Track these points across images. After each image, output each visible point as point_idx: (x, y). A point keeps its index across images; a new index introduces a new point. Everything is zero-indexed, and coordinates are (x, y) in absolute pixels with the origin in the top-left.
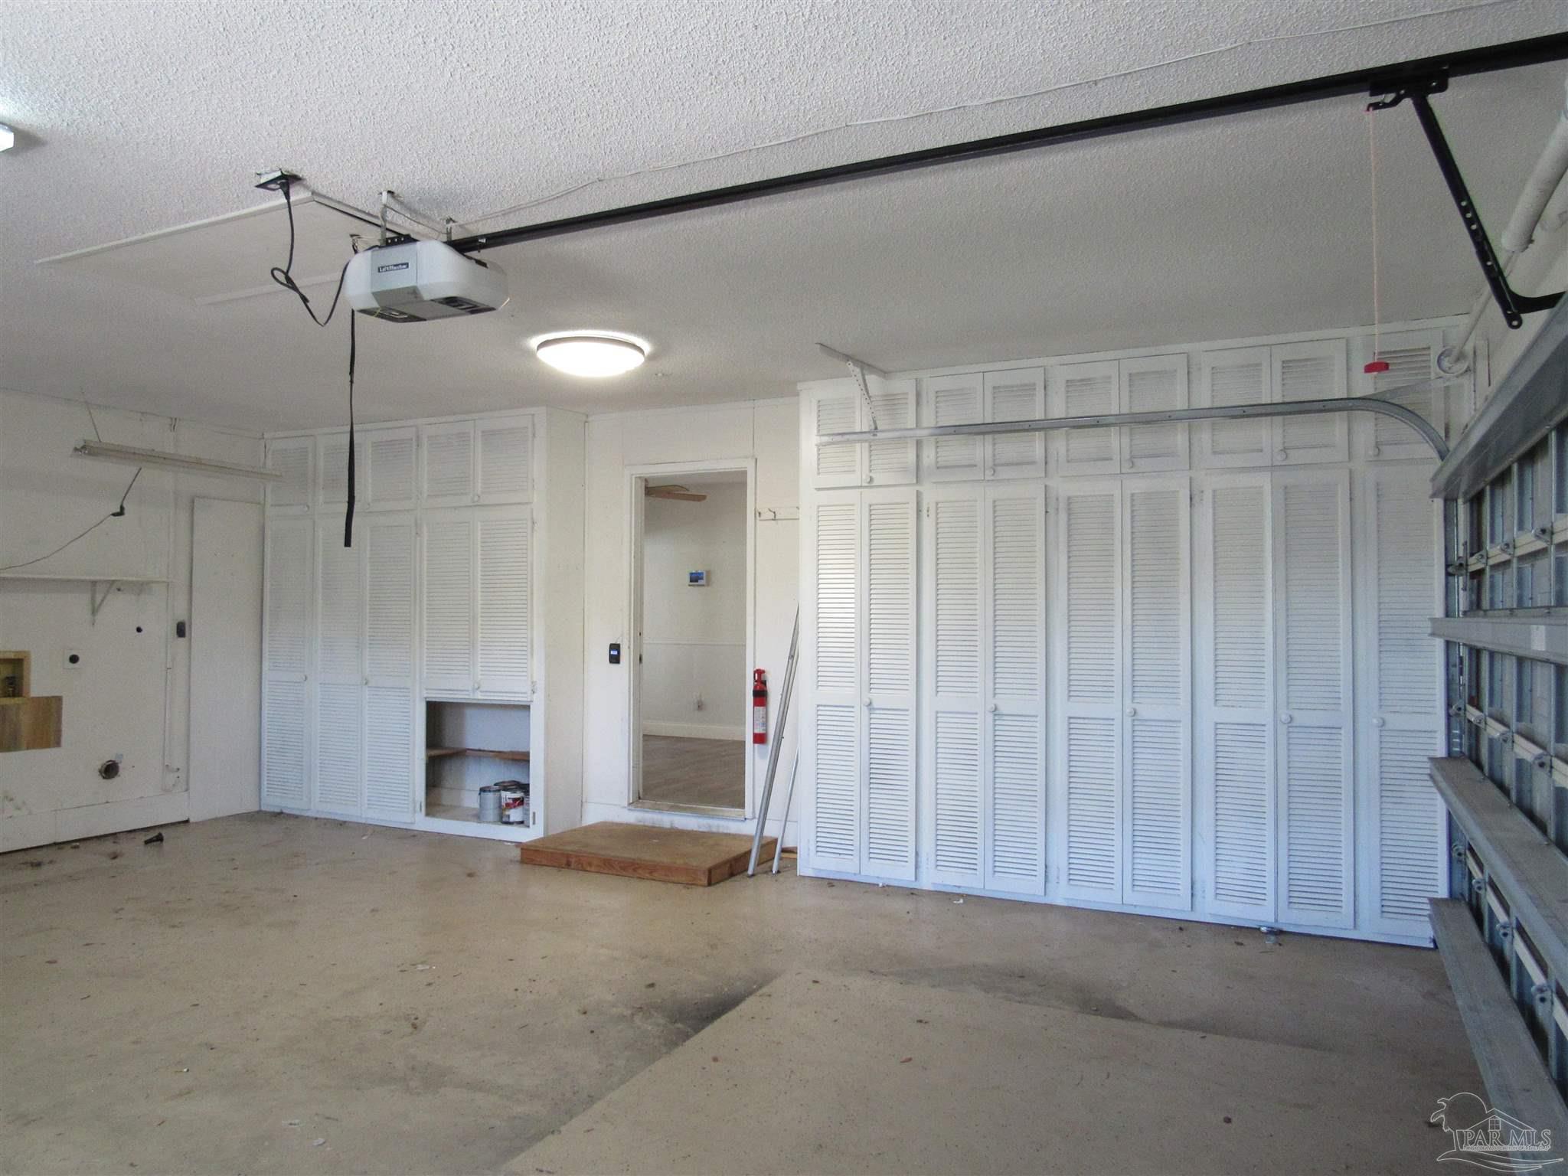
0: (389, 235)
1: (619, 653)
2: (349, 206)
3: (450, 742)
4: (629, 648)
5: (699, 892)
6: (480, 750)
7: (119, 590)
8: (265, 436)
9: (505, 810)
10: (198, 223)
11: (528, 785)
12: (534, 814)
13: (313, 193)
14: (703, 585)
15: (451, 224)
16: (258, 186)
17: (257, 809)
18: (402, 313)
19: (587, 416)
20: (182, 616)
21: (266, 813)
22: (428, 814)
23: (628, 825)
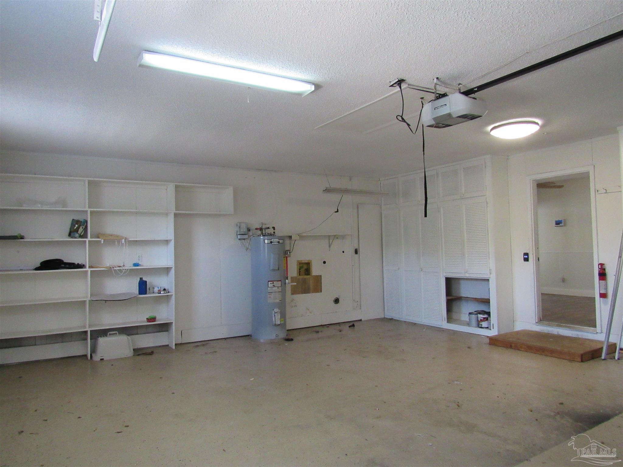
0: (437, 95)
1: (528, 256)
2: (421, 87)
3: (455, 294)
4: (533, 254)
5: (578, 365)
6: (467, 297)
7: (337, 238)
8: (380, 180)
9: (480, 322)
10: (367, 104)
11: (490, 312)
12: (493, 324)
13: (409, 85)
14: (562, 226)
15: (460, 85)
16: (390, 86)
17: (383, 317)
18: (443, 124)
19: (508, 156)
20: (356, 247)
21: (387, 318)
22: (448, 322)
23: (537, 332)
